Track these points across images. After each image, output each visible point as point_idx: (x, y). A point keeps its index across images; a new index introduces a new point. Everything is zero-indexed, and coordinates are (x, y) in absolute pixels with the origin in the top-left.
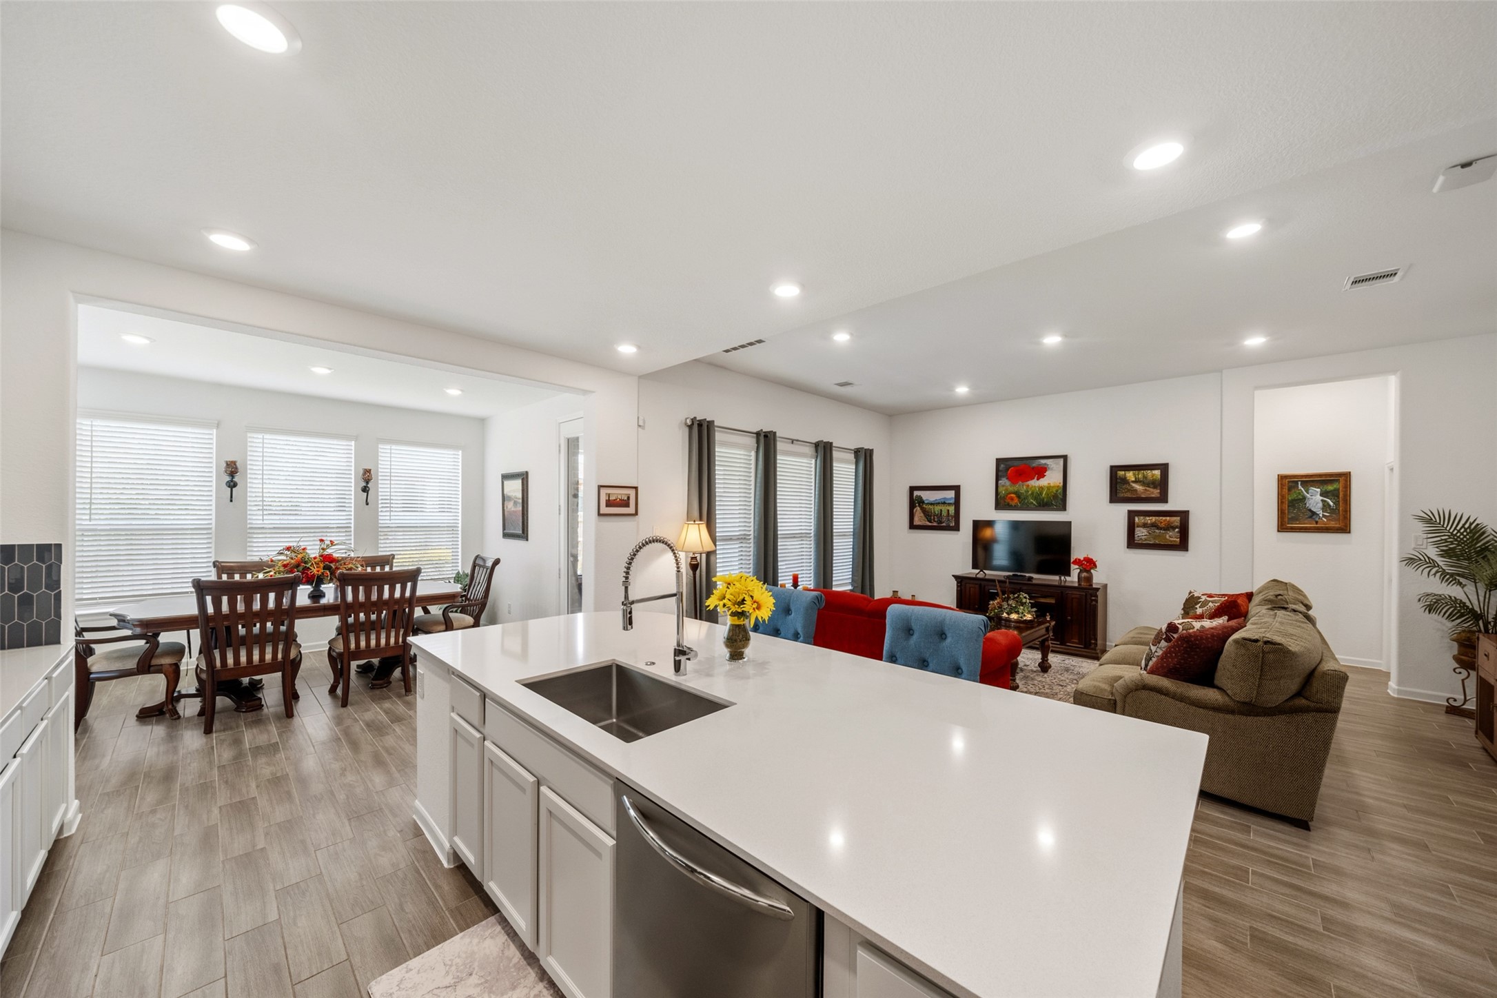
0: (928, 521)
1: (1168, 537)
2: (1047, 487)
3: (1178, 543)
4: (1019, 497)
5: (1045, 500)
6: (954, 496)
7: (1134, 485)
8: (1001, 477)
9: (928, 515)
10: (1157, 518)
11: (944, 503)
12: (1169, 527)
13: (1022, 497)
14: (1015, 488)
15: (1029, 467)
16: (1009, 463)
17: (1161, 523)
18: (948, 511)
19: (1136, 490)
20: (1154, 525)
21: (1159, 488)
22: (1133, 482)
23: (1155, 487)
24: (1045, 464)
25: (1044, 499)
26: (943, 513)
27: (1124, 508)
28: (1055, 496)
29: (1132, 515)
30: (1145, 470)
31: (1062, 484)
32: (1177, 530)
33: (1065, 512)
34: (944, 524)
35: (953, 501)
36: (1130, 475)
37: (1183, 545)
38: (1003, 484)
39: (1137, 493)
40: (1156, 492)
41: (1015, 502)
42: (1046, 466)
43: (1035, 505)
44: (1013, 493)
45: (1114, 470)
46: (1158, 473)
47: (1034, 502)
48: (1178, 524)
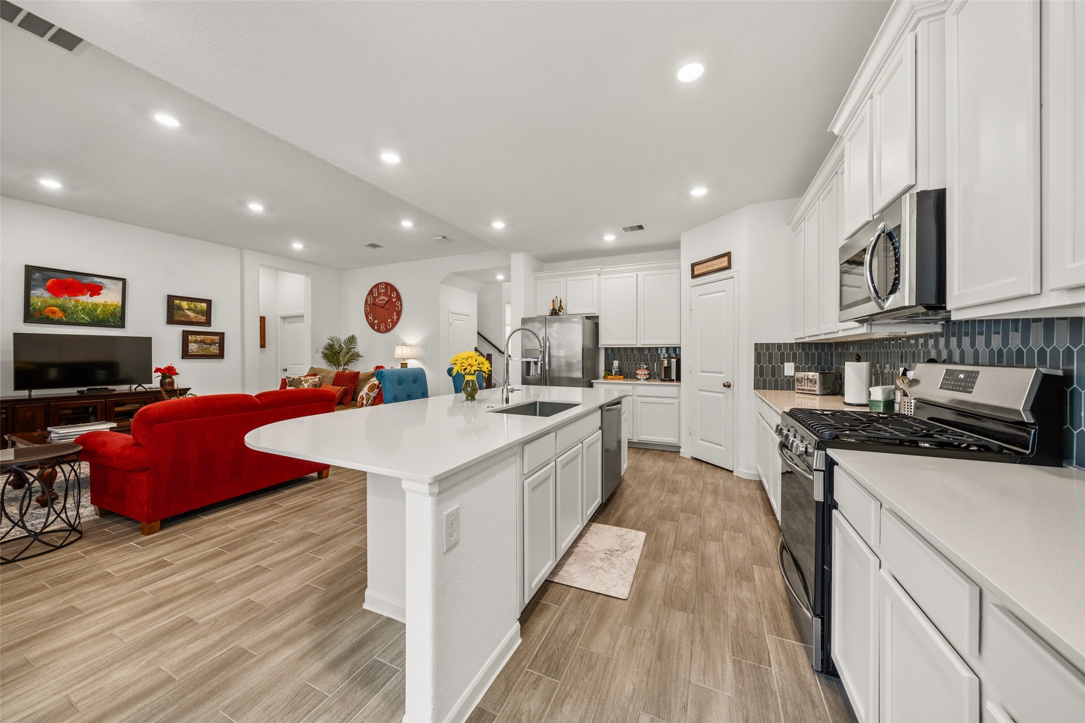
1: (211, 349)
2: (103, 305)
3: (218, 354)
4: (64, 311)
5: (101, 317)
7: (187, 312)
8: (35, 287)
10: (204, 337)
12: (212, 343)
13: (69, 311)
14: (60, 301)
15: (78, 282)
16: (45, 273)
17: (207, 340)
19: (189, 316)
20: (202, 342)
21: (205, 316)
22: (187, 309)
23: (203, 315)
24: (101, 282)
25: (98, 315)
27: (180, 329)
28: (113, 314)
29: (186, 334)
30: (196, 302)
31: (120, 304)
32: (217, 345)
33: (123, 329)
36: (184, 304)
37: (221, 355)
38: (37, 294)
39: (190, 319)
40: (203, 319)
41: (59, 315)
42: (101, 285)
43: (87, 320)
44: (55, 306)
45: (171, 299)
46: (204, 305)
47: (86, 318)
48: (218, 341)
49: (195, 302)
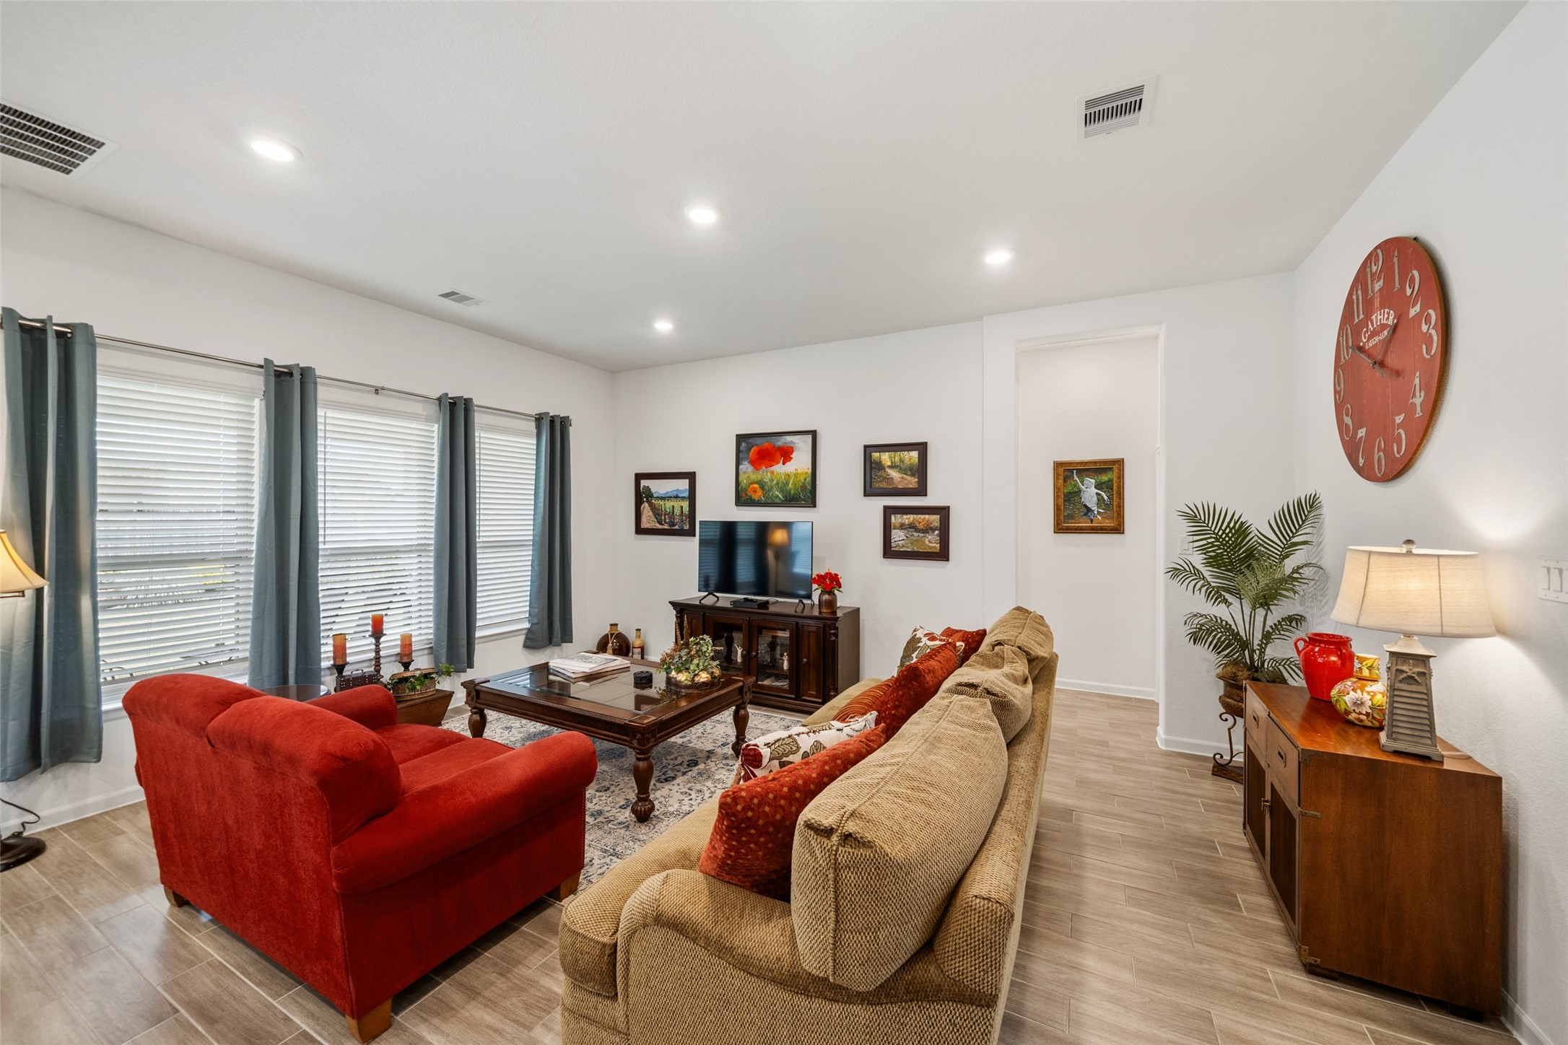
0: (658, 522)
1: (927, 542)
2: (795, 475)
3: (938, 550)
4: (762, 488)
5: (792, 492)
6: (688, 488)
7: (890, 471)
8: (744, 459)
9: (658, 514)
10: (915, 516)
11: (677, 497)
12: (928, 529)
13: (766, 488)
14: (759, 475)
15: (774, 447)
16: (751, 440)
17: (920, 523)
18: (682, 507)
19: (892, 479)
20: (912, 526)
21: (917, 476)
22: (889, 467)
23: (913, 475)
24: (791, 442)
25: (790, 490)
26: (676, 511)
27: (881, 502)
28: (803, 487)
29: (888, 511)
30: (902, 451)
31: (810, 470)
32: (937, 532)
33: (815, 510)
34: (677, 527)
35: (686, 494)
36: (886, 458)
37: (942, 554)
38: (743, 470)
39: (894, 483)
40: (912, 482)
41: (758, 496)
42: (792, 445)
43: (780, 499)
44: (756, 483)
45: (868, 449)
46: (914, 455)
47: (780, 496)
48: (937, 524)
49: (900, 451)
